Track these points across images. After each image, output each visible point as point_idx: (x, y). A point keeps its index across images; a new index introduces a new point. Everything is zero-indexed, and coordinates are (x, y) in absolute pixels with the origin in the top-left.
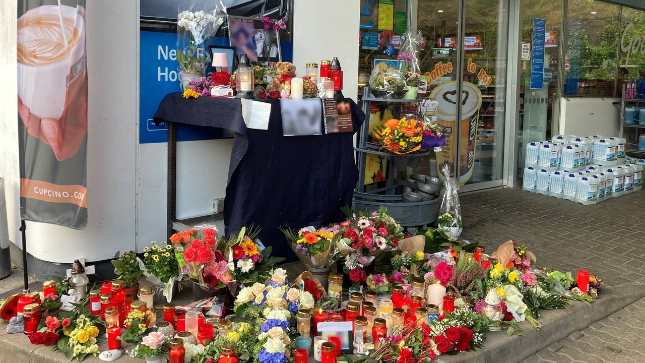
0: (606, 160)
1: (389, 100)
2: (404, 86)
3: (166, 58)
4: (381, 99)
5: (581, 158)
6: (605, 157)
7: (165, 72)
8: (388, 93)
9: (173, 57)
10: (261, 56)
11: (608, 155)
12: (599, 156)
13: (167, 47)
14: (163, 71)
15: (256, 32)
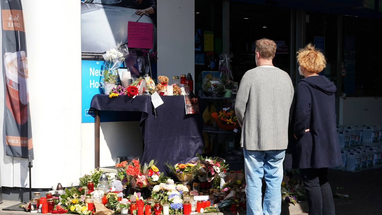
0: (372, 142)
1: (215, 98)
2: (224, 89)
3: (94, 75)
4: (210, 97)
5: (350, 140)
6: (371, 140)
7: (93, 83)
8: (214, 93)
9: (97, 74)
10: (141, 72)
11: (373, 138)
12: (367, 139)
13: (94, 68)
14: (92, 82)
15: (138, 58)
